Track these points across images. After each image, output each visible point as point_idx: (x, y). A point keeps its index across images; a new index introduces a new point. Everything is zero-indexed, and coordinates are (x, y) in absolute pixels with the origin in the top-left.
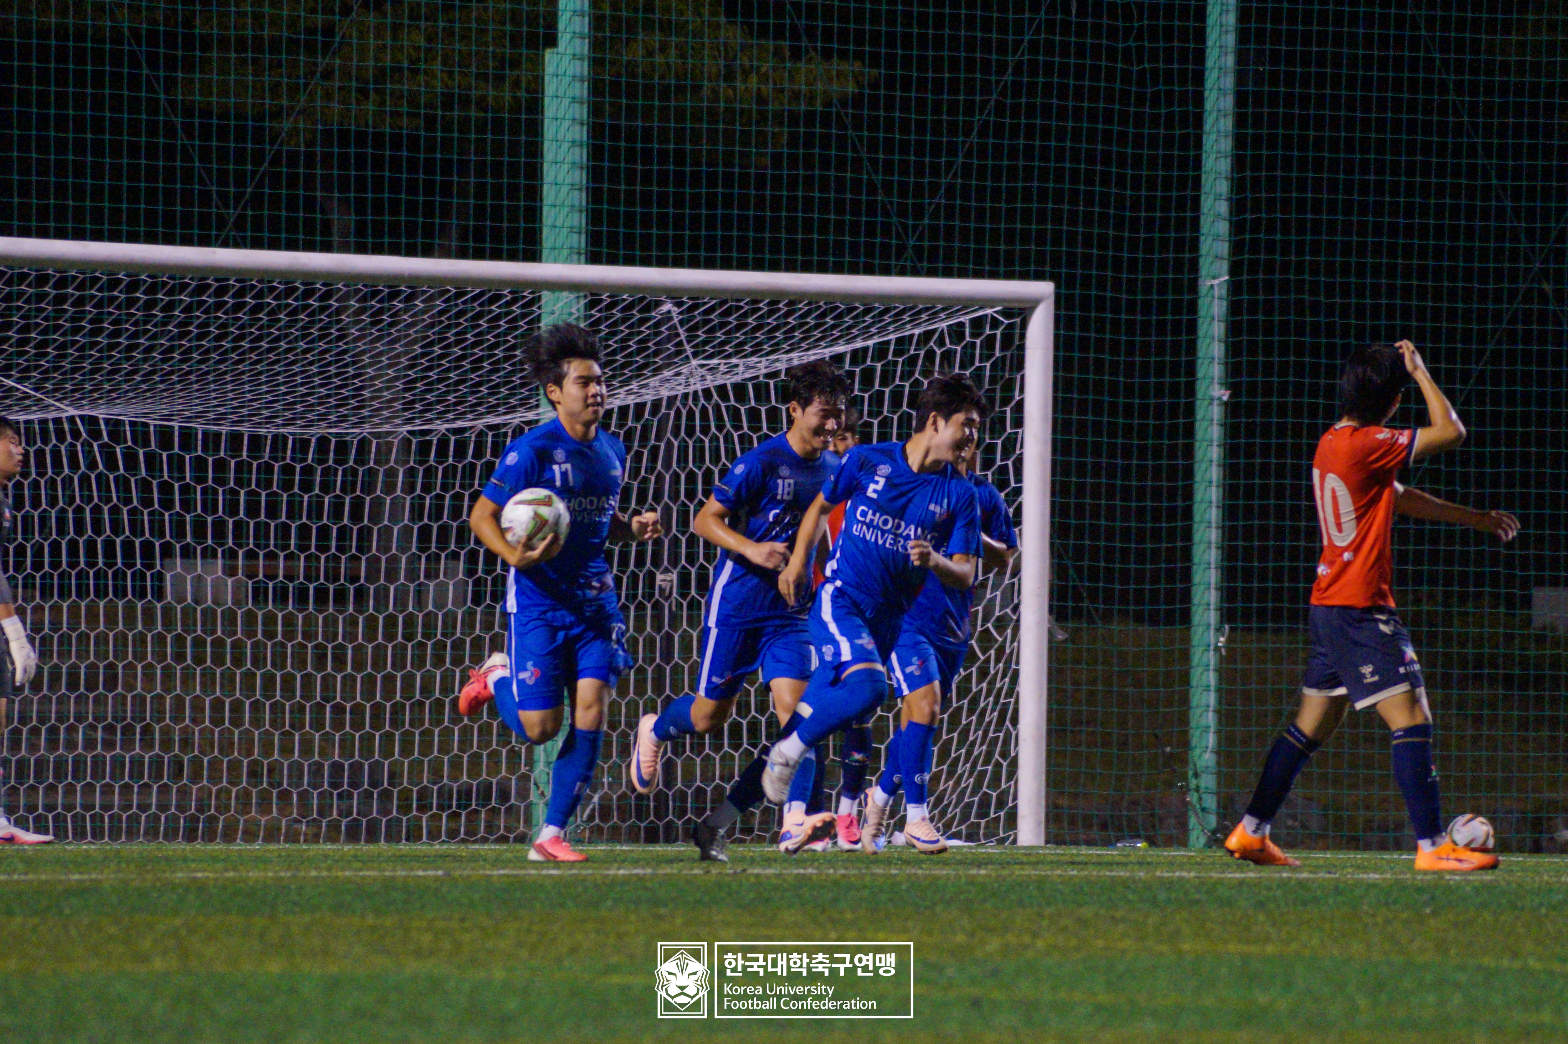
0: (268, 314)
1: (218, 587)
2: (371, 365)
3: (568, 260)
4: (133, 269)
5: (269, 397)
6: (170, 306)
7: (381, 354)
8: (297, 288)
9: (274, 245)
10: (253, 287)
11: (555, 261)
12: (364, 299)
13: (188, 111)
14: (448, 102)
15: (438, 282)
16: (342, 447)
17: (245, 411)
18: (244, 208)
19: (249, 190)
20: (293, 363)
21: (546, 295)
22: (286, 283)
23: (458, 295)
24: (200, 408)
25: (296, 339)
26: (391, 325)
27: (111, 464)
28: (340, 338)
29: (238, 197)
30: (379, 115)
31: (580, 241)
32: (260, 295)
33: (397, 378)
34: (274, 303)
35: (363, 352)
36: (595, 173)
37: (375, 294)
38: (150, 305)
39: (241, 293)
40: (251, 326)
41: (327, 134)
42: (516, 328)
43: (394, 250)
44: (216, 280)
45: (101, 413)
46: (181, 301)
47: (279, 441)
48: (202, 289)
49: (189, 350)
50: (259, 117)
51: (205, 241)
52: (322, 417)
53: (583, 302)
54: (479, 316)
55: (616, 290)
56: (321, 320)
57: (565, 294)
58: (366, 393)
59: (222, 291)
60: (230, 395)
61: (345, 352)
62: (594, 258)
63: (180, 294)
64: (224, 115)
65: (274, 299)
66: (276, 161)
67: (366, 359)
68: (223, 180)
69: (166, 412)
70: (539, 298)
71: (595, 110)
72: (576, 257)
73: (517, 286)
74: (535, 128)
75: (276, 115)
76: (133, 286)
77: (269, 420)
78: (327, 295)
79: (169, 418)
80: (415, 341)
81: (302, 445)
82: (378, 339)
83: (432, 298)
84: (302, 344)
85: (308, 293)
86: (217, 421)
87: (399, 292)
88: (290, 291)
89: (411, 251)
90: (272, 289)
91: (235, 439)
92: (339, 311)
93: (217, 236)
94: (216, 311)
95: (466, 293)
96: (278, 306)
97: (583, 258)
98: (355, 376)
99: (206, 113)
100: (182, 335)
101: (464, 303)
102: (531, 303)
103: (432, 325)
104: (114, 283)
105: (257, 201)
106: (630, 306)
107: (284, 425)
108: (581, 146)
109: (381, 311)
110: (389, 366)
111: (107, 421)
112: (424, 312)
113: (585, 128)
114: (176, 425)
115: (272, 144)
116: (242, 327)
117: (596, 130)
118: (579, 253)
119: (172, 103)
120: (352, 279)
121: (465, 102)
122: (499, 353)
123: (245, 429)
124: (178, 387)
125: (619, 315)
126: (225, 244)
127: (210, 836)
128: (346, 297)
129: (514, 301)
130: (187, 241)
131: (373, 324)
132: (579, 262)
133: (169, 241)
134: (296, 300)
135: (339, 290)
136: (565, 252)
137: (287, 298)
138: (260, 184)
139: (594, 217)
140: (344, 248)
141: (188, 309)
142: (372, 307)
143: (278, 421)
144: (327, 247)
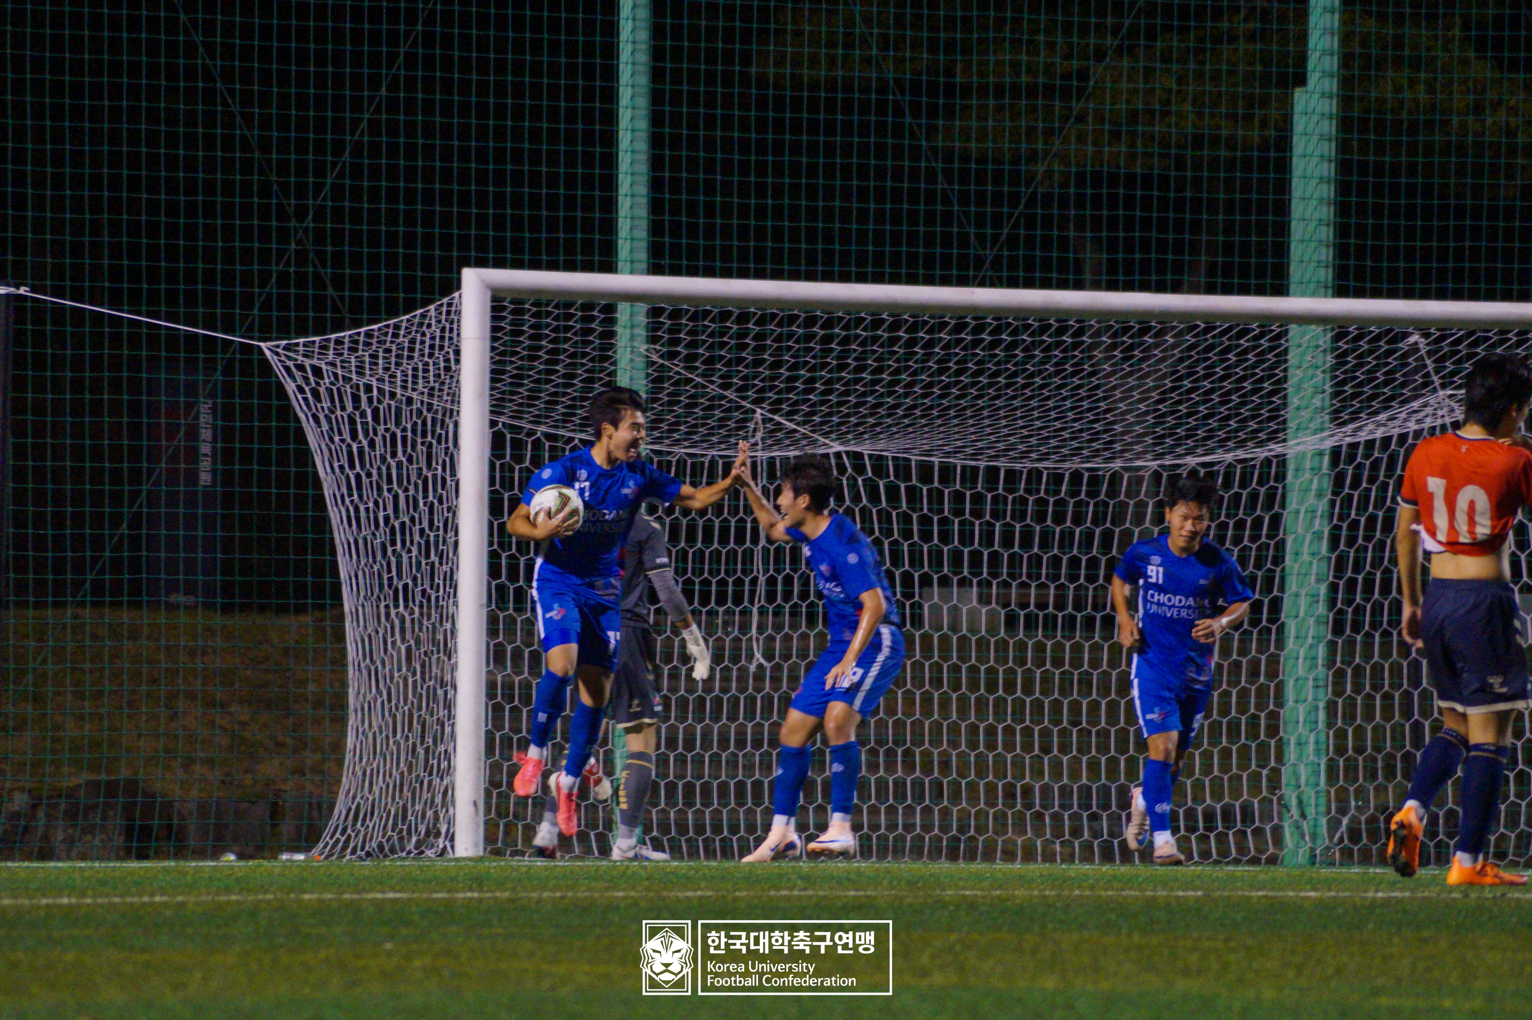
0: (1023, 351)
1: (973, 615)
2: (1122, 400)
3: (1314, 294)
4: (896, 309)
5: (1025, 432)
6: (929, 344)
7: (1132, 389)
8: (1051, 325)
9: (1029, 284)
10: (1009, 325)
11: (1303, 295)
12: (1115, 335)
13: (949, 157)
14: (1198, 142)
15: (1187, 317)
16: (1095, 480)
17: (1001, 446)
18: (1001, 249)
19: (1006, 231)
20: (1048, 398)
21: (1293, 329)
22: (1040, 320)
23: (1207, 330)
24: (959, 443)
25: (1050, 376)
26: (1142, 360)
27: (874, 498)
28: (1092, 374)
29: (995, 238)
30: (1132, 157)
31: (1327, 275)
32: (1015, 332)
33: (1146, 413)
34: (1029, 340)
35: (1114, 388)
36: (1342, 209)
37: (1126, 330)
38: (911, 343)
39: (997, 331)
40: (1007, 362)
41: (1081, 177)
42: (1263, 361)
43: (1145, 287)
44: (974, 319)
45: (865, 448)
46: (940, 339)
47: (1035, 475)
48: (960, 327)
49: (948, 386)
50: (1016, 160)
51: (963, 282)
52: (1076, 452)
53: (1329, 335)
54: (1227, 350)
55: (1363, 322)
56: (1074, 357)
57: (1313, 327)
58: (1118, 428)
59: (979, 329)
60: (989, 430)
61: (1097, 387)
62: (1341, 292)
63: (940, 332)
64: (982, 159)
65: (1029, 336)
66: (1032, 201)
67: (1118, 394)
68: (980, 222)
69: (927, 447)
70: (1287, 331)
71: (1344, 146)
72: (1322, 291)
73: (1266, 320)
74: (1284, 166)
75: (1033, 157)
76: (895, 326)
77: (1025, 455)
78: (1080, 332)
79: (928, 453)
80: (1164, 376)
81: (1057, 478)
82: (1131, 374)
83: (1181, 333)
84: (1057, 380)
85: (1062, 330)
86: (974, 456)
87: (1149, 328)
88: (1044, 328)
89: (1161, 288)
90: (1027, 327)
91: (992, 473)
92: (1092, 347)
93: (975, 277)
94: (974, 348)
95: (1214, 328)
96: (1033, 343)
97: (1330, 291)
98: (1107, 411)
99: (965, 158)
100: (941, 371)
101: (1214, 337)
102: (1279, 336)
103: (1181, 360)
104: (877, 323)
105: (1012, 242)
106: (1378, 338)
107: (1039, 460)
108: (1329, 182)
109: (1131, 347)
110: (1140, 401)
111: (871, 456)
112: (1174, 346)
113: (1333, 165)
114: (935, 460)
115: (1028, 186)
116: (998, 364)
117: (1344, 166)
118: (1326, 287)
119: (934, 150)
120: (1104, 315)
121: (1215, 142)
122: (1248, 385)
123: (1002, 464)
124: (939, 422)
125: (1366, 347)
126: (982, 284)
127: (971, 856)
128: (1098, 334)
129: (1262, 335)
130: (945, 281)
131: (1125, 359)
132: (1326, 296)
133: (929, 281)
134: (1050, 336)
135: (1092, 326)
136: (1312, 286)
137: (1041, 334)
138: (1016, 226)
139: (1342, 251)
140: (1096, 286)
141: (947, 346)
142: (1124, 342)
143: (1034, 456)
144: (1079, 285)
